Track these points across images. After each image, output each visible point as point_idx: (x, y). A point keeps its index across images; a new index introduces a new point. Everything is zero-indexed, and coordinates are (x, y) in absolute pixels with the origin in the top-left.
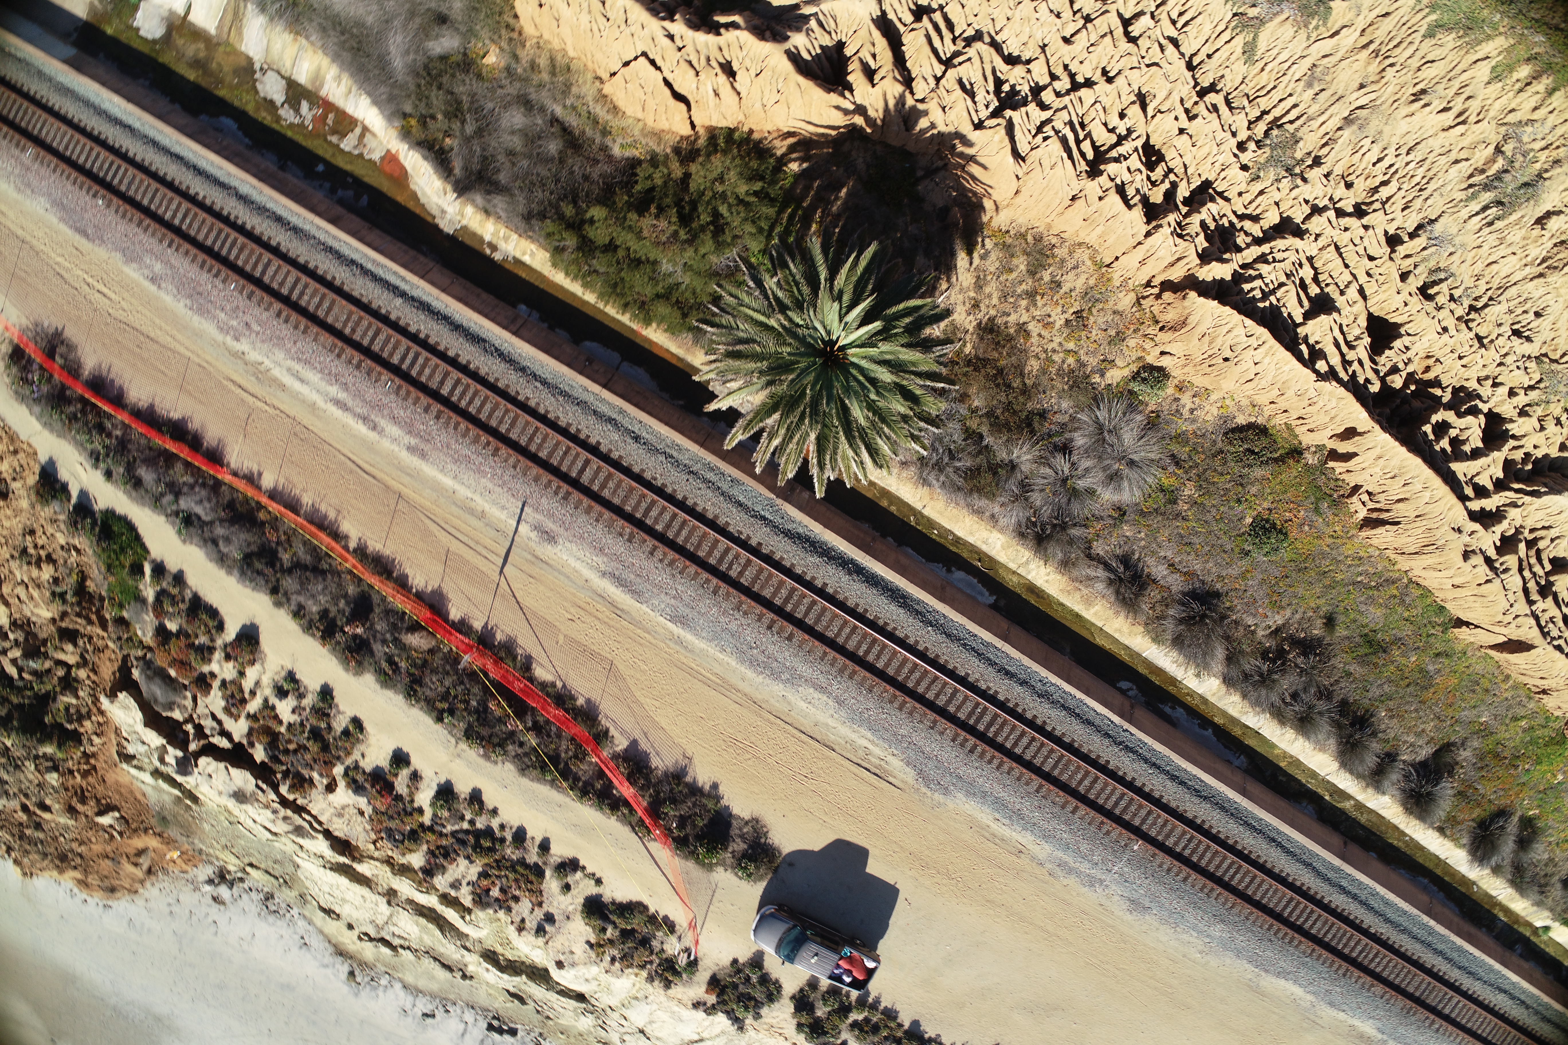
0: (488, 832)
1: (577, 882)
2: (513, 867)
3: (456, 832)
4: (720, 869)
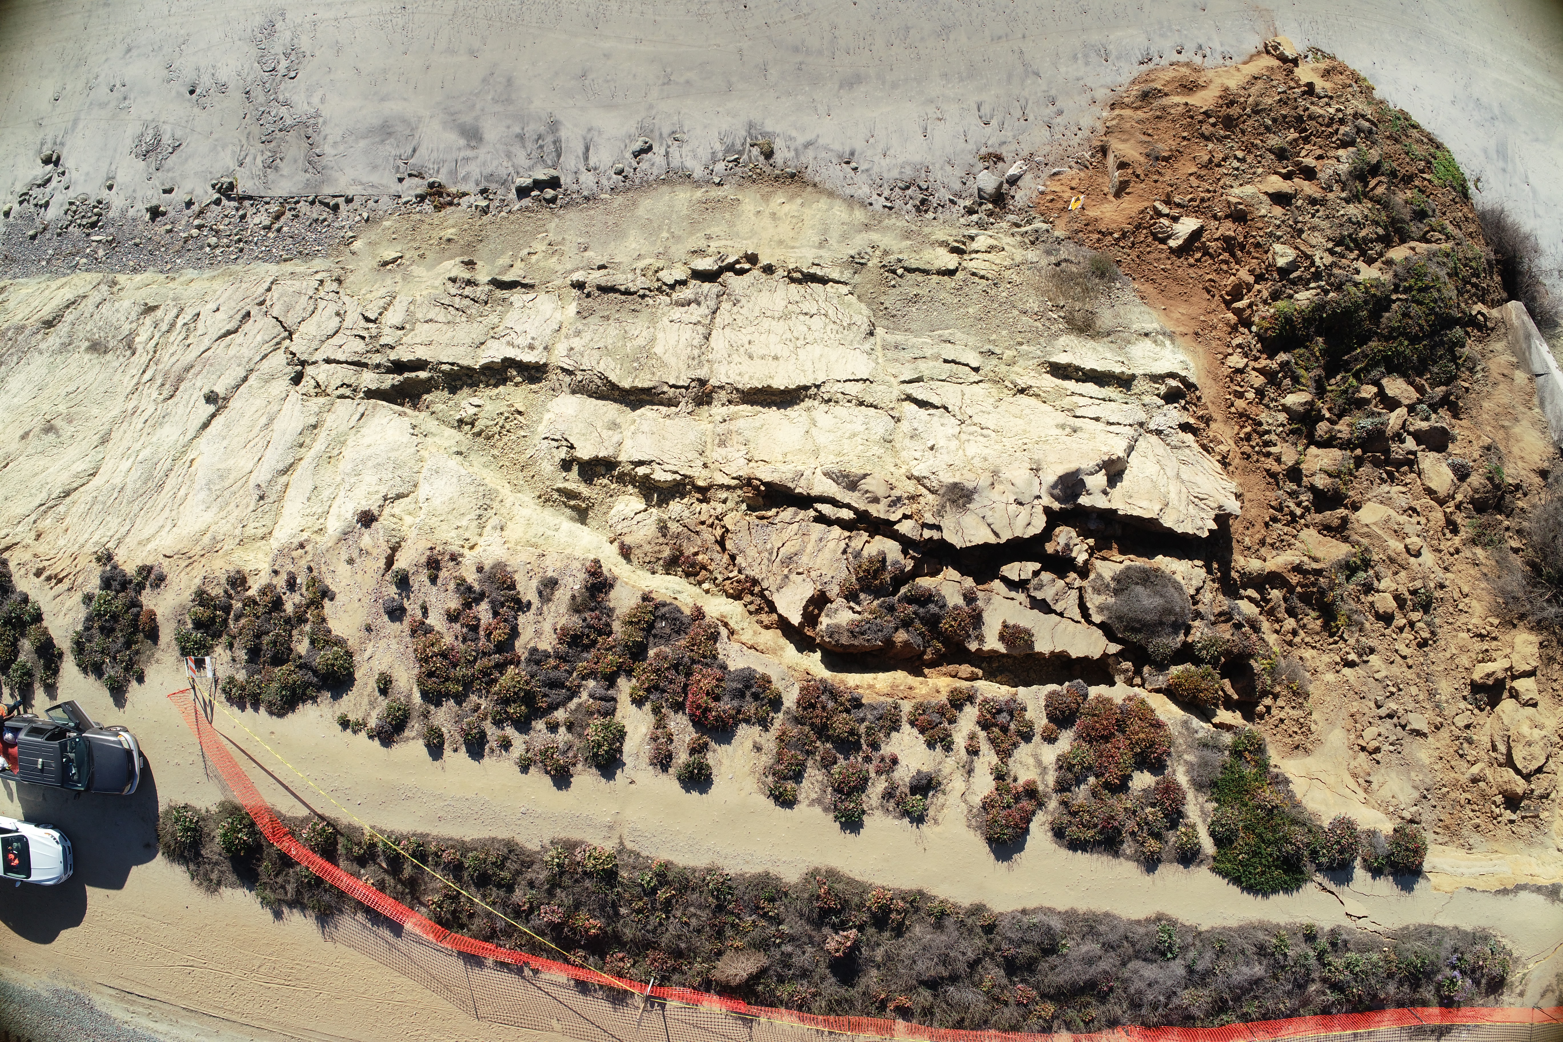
0: (523, 726)
1: (372, 704)
2: (468, 685)
3: (570, 699)
4: (214, 809)
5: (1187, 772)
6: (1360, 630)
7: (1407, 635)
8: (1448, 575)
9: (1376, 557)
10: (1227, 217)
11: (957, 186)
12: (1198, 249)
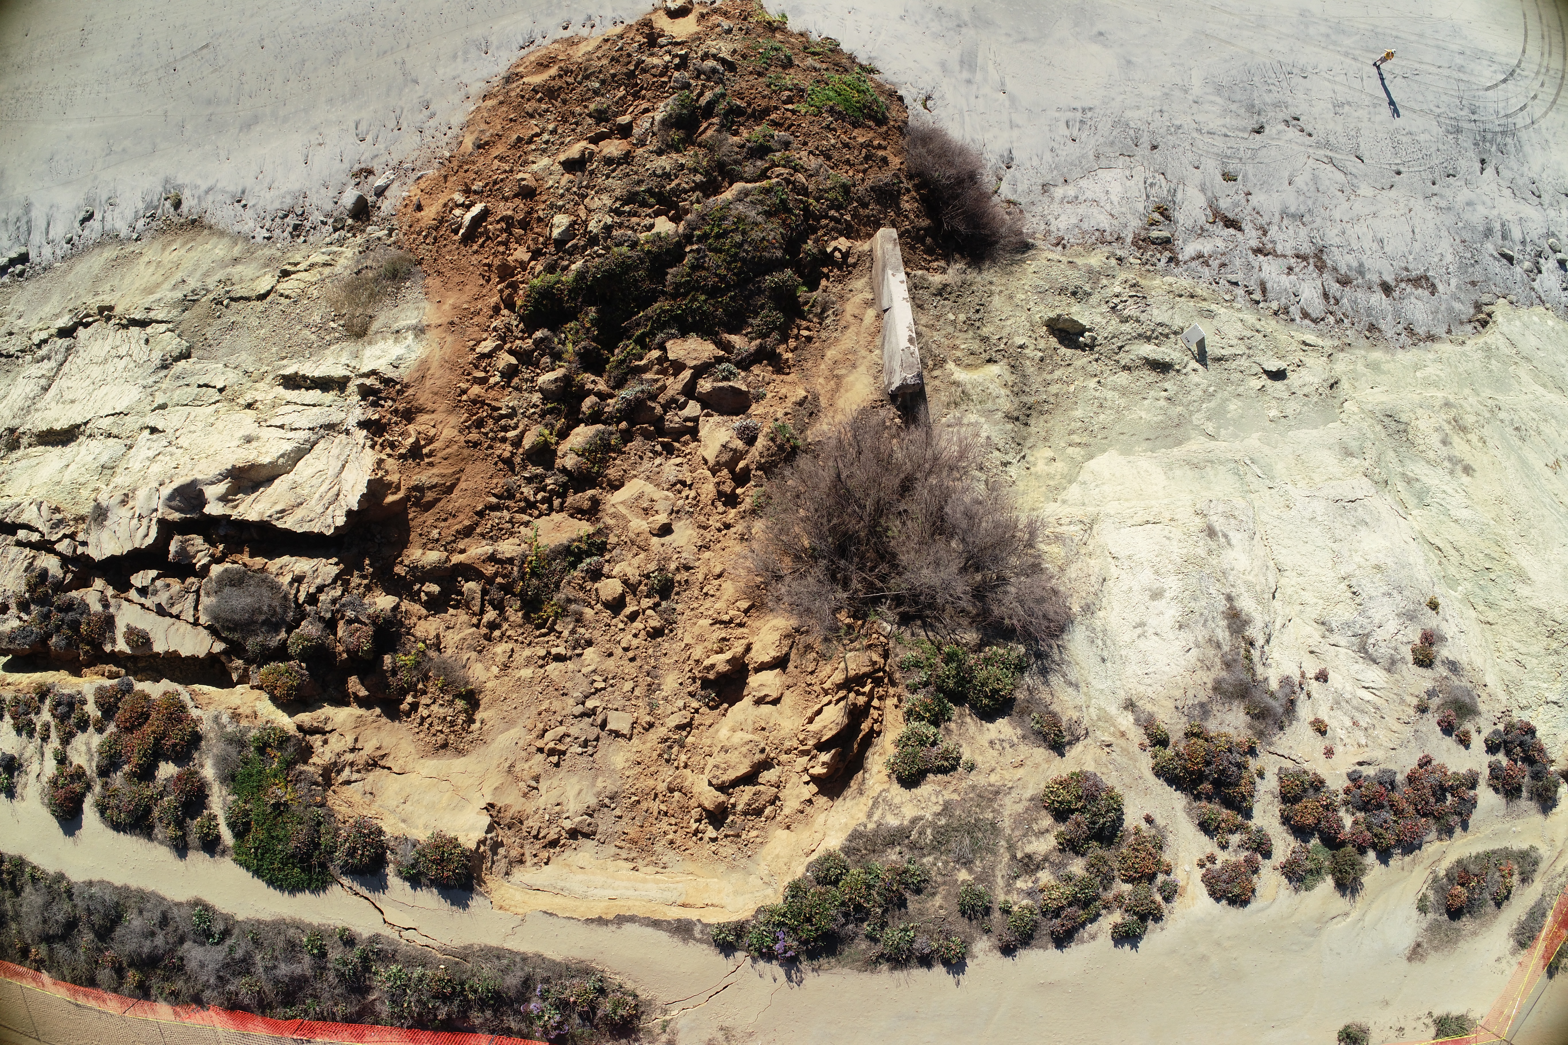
5: (216, 765)
6: (578, 621)
7: (638, 625)
8: (707, 555)
9: (612, 539)
10: (516, 196)
11: (329, 206)
12: (482, 234)
